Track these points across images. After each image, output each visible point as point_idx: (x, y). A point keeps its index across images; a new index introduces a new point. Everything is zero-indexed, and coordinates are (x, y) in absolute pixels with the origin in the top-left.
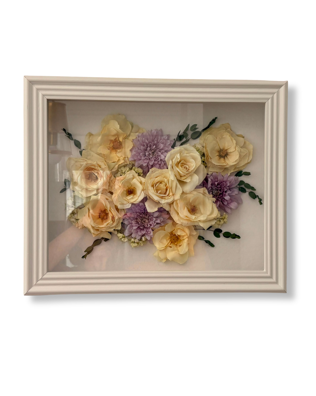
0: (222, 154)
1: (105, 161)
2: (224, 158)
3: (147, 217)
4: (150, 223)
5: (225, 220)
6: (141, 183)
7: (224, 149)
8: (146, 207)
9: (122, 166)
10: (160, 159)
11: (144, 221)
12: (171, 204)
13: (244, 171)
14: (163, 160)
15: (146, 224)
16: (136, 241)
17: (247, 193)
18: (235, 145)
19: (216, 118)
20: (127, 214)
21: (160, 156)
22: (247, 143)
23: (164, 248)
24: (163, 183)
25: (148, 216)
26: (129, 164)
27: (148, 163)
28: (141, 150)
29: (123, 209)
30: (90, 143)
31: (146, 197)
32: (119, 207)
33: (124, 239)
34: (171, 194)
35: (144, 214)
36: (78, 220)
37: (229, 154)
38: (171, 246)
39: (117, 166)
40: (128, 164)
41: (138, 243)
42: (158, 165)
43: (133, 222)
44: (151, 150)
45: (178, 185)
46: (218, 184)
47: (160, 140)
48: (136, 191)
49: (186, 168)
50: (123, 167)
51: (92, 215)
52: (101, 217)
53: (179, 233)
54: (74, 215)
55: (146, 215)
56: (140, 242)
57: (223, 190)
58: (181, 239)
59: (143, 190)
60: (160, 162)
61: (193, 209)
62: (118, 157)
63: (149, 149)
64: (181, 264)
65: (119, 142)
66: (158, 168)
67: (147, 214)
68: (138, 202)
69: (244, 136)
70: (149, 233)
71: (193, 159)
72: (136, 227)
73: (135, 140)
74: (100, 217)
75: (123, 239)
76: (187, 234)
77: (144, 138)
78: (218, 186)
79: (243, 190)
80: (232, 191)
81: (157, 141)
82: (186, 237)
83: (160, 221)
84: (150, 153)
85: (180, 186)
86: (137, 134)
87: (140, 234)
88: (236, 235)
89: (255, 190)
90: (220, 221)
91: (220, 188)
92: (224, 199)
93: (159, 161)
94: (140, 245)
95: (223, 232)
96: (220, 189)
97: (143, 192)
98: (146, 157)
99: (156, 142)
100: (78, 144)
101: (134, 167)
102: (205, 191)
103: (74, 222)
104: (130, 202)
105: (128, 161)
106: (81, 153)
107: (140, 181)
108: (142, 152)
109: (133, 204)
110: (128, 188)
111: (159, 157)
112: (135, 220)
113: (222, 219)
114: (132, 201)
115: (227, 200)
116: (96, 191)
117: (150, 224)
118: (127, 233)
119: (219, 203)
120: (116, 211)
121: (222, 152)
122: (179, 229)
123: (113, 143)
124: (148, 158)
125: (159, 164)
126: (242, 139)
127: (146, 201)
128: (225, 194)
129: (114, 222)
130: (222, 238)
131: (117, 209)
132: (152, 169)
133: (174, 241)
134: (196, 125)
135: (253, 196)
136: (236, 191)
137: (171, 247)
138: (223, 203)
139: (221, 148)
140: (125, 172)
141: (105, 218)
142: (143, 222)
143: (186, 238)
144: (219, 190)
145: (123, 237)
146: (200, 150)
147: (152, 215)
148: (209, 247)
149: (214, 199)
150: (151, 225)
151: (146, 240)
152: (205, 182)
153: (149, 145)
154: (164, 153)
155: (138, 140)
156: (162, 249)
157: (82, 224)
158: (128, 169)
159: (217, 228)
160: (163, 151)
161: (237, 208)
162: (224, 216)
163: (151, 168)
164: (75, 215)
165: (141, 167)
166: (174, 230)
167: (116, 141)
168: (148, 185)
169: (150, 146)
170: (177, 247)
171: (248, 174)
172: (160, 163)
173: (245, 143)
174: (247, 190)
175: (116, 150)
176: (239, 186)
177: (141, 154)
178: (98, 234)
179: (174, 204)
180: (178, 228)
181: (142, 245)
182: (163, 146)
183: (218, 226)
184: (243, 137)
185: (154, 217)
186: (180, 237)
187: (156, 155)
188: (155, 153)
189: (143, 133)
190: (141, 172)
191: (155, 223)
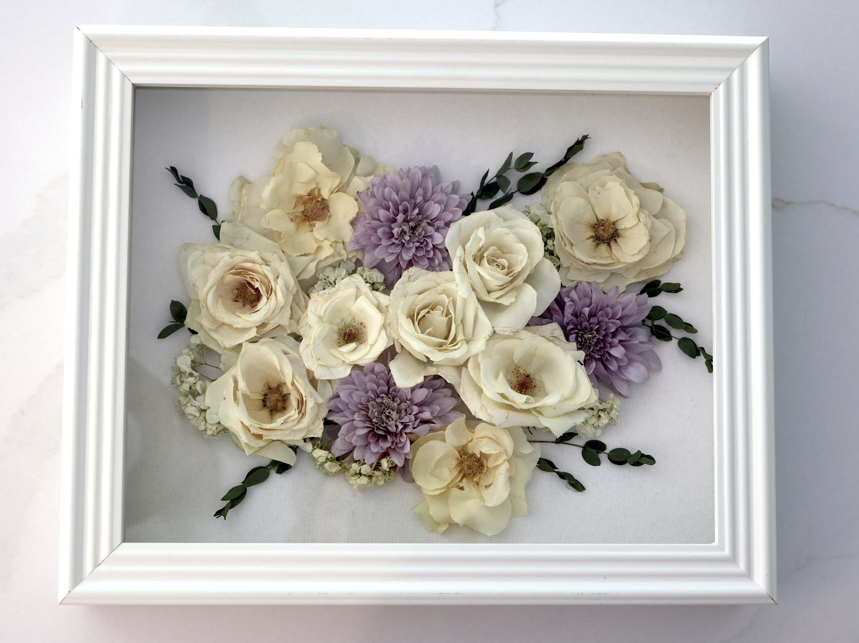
0: (601, 232)
1: (283, 252)
2: (609, 244)
3: (395, 404)
4: (402, 421)
5: (614, 413)
6: (379, 307)
7: (607, 220)
8: (392, 376)
9: (328, 266)
10: (431, 246)
11: (388, 417)
12: (461, 367)
13: (664, 281)
14: (440, 247)
15: (392, 423)
16: (366, 469)
17: (674, 342)
18: (637, 209)
19: (585, 137)
20: (339, 397)
21: (430, 236)
22: (671, 203)
23: (442, 491)
24: (438, 307)
25: (399, 401)
26: (348, 259)
27: (399, 254)
28: (379, 220)
29: (330, 381)
30: (242, 204)
31: (393, 346)
32: (319, 374)
33: (330, 465)
34: (460, 337)
35: (387, 395)
36: (205, 411)
37: (621, 233)
38: (461, 485)
39: (314, 264)
40: (343, 260)
41: (370, 477)
42: (426, 260)
43: (355, 416)
44: (406, 221)
45: (482, 316)
46: (592, 315)
47: (433, 194)
48: (365, 333)
49: (501, 267)
50: (331, 268)
51: (245, 396)
52: (268, 404)
53: (483, 447)
54: (195, 399)
55: (393, 400)
56: (377, 473)
57: (605, 330)
58: (490, 464)
59: (384, 327)
60: (432, 252)
61: (523, 383)
62: (317, 240)
63: (400, 217)
64: (489, 535)
65: (319, 199)
66: (427, 269)
67: (395, 397)
68: (372, 360)
69: (662, 187)
70: (399, 446)
71: (521, 243)
72: (365, 431)
73: (362, 195)
74: (265, 406)
75: (327, 465)
76: (506, 451)
77: (387, 189)
78: (592, 320)
79: (662, 335)
80: (630, 334)
81: (424, 196)
82: (505, 457)
83: (432, 413)
84: (406, 228)
85: (486, 317)
86: (370, 178)
87: (374, 449)
88: (643, 455)
89: (695, 331)
90: (600, 416)
91: (597, 324)
92: (610, 354)
93: (429, 251)
94: (375, 483)
95: (608, 451)
96: (597, 327)
97: (383, 333)
98: (393, 240)
99: (419, 199)
100: (208, 208)
101: (362, 268)
102: (555, 332)
103: (195, 416)
104: (348, 362)
105: (343, 252)
106: (217, 230)
107: (375, 302)
108: (380, 226)
109: (356, 367)
110: (343, 324)
111: (429, 240)
112: (363, 412)
113: (604, 410)
114: (355, 358)
115: (616, 358)
116: (255, 329)
117: (402, 423)
118: (339, 447)
119: (594, 365)
120: (310, 387)
121: (602, 228)
122: (483, 437)
123: (305, 203)
124: (400, 243)
125: (429, 259)
126: (656, 194)
127: (392, 358)
128: (610, 340)
129: (304, 415)
130: (606, 466)
131: (313, 382)
132: (411, 269)
133: (470, 471)
134: (530, 155)
135: (692, 350)
136: (642, 335)
137: (462, 489)
138: (606, 368)
139: (601, 217)
140: (335, 282)
141: (279, 408)
142: (384, 418)
143: (504, 461)
144: (596, 330)
145: (327, 459)
146: (542, 222)
147: (409, 398)
148: (570, 490)
149: (582, 355)
150: (406, 426)
151: (394, 468)
152: (556, 307)
153: (401, 208)
154: (443, 228)
155: (373, 196)
156: (437, 493)
157: (217, 421)
158: (344, 272)
159: (591, 437)
160: (439, 222)
161: (646, 380)
162: (611, 402)
163: (407, 268)
164: (198, 398)
165: (379, 266)
166: (471, 441)
167: (312, 199)
168: (399, 312)
169: (405, 211)
170: (480, 489)
171: (675, 289)
172: (431, 254)
173: (664, 205)
174: (674, 333)
175: (312, 223)
176: (649, 323)
177: (380, 231)
178: (261, 448)
179: (470, 365)
180: (481, 435)
181: (382, 482)
182: (440, 208)
183: (594, 429)
184: (661, 190)
185: (416, 405)
186: (487, 459)
187: (420, 234)
188: (420, 229)
189: (385, 177)
190: (379, 281)
191: (416, 419)
